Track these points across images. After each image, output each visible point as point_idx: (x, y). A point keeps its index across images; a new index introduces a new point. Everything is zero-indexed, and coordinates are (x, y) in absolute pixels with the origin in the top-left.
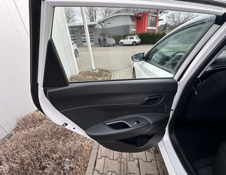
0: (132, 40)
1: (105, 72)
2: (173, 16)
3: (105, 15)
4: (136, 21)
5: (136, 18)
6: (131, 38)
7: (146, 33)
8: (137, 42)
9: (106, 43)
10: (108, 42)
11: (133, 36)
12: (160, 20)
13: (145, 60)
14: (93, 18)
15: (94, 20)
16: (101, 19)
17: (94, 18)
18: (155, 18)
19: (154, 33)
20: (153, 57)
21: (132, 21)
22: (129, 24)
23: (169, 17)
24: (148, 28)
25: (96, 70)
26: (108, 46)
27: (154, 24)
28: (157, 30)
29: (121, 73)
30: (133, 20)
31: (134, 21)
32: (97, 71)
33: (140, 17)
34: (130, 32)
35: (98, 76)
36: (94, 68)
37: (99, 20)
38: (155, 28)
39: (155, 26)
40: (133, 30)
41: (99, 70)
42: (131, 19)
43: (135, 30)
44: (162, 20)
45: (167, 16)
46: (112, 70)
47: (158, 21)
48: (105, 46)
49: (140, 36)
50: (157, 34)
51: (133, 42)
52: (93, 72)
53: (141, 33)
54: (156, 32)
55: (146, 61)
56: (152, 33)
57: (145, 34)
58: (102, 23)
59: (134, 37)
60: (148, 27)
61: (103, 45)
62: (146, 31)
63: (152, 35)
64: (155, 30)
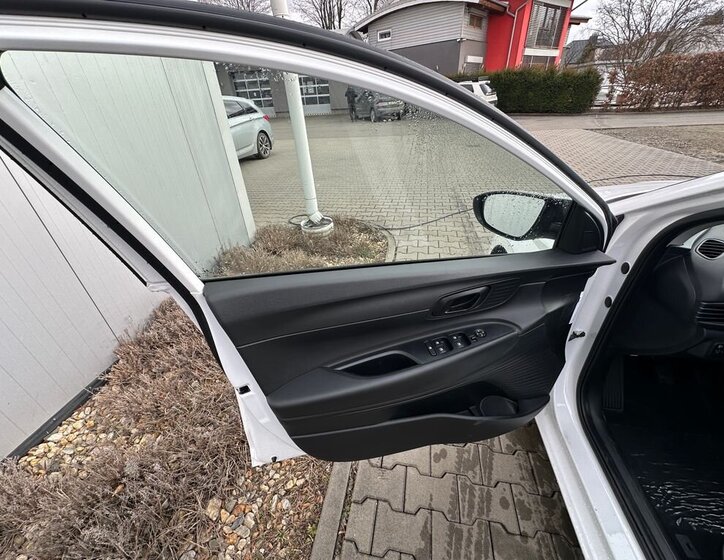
1: (361, 231)
2: (626, 6)
3: (376, 5)
4: (484, 23)
5: (485, 14)
7: (521, 73)
9: (372, 108)
10: (380, 104)
11: (470, 83)
12: (578, 21)
14: (331, 15)
15: (336, 23)
16: (358, 21)
17: (337, 18)
18: (559, 12)
19: (552, 71)
21: (471, 24)
22: (457, 37)
23: (610, 11)
24: (529, 52)
25: (323, 222)
26: (379, 119)
27: (551, 36)
28: (559, 62)
30: (475, 21)
31: (479, 26)
32: (329, 228)
33: (501, 9)
34: (460, 68)
35: (330, 253)
36: (317, 216)
37: (353, 24)
38: (555, 53)
39: (556, 45)
40: (471, 59)
41: (337, 222)
42: (466, 19)
43: (479, 60)
44: (586, 20)
45: (605, 7)
47: (570, 24)
48: (368, 119)
49: (498, 84)
50: (564, 74)
52: (310, 234)
53: (499, 70)
54: (557, 69)
56: (542, 71)
57: (515, 73)
58: (361, 34)
59: (476, 86)
60: (530, 47)
61: (360, 116)
62: (519, 62)
63: (545, 80)
64: (553, 59)
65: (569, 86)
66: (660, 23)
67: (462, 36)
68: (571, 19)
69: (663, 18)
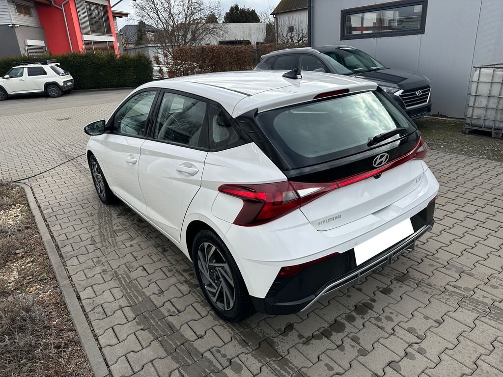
0: (42, 80)
6: (32, 72)
8: (61, 84)
11: (39, 65)
12: (122, 15)
13: (109, 131)
18: (101, 8)
19: (112, 56)
20: (122, 125)
22: (8, 23)
24: (87, 37)
28: (117, 45)
29: (49, 179)
30: (22, 9)
31: (29, 14)
33: (46, 2)
34: (22, 51)
38: (111, 39)
39: (109, 33)
40: (31, 42)
42: (13, 8)
43: (41, 43)
44: (126, 15)
46: (14, 179)
47: (114, 17)
49: (67, 64)
51: (48, 85)
53: (65, 54)
54: (116, 52)
55: (112, 133)
56: (103, 55)
57: (81, 57)
59: (47, 68)
62: (82, 47)
63: (108, 63)
64: (111, 43)
65: (130, 67)
66: (180, 19)
67: (14, 22)
68: (112, 13)
69: (181, 16)
